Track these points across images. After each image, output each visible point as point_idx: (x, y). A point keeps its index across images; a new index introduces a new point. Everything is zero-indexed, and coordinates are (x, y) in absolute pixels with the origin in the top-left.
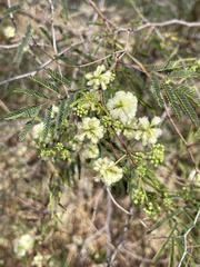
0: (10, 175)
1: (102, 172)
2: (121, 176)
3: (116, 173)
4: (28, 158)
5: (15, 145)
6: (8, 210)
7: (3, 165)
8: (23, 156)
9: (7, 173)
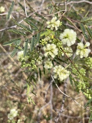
0: (5, 78)
1: (58, 73)
2: (68, 75)
3: (65, 73)
4: (13, 70)
5: (7, 64)
6: (4, 94)
7: (2, 73)
8: (11, 69)
9: (3, 77)
